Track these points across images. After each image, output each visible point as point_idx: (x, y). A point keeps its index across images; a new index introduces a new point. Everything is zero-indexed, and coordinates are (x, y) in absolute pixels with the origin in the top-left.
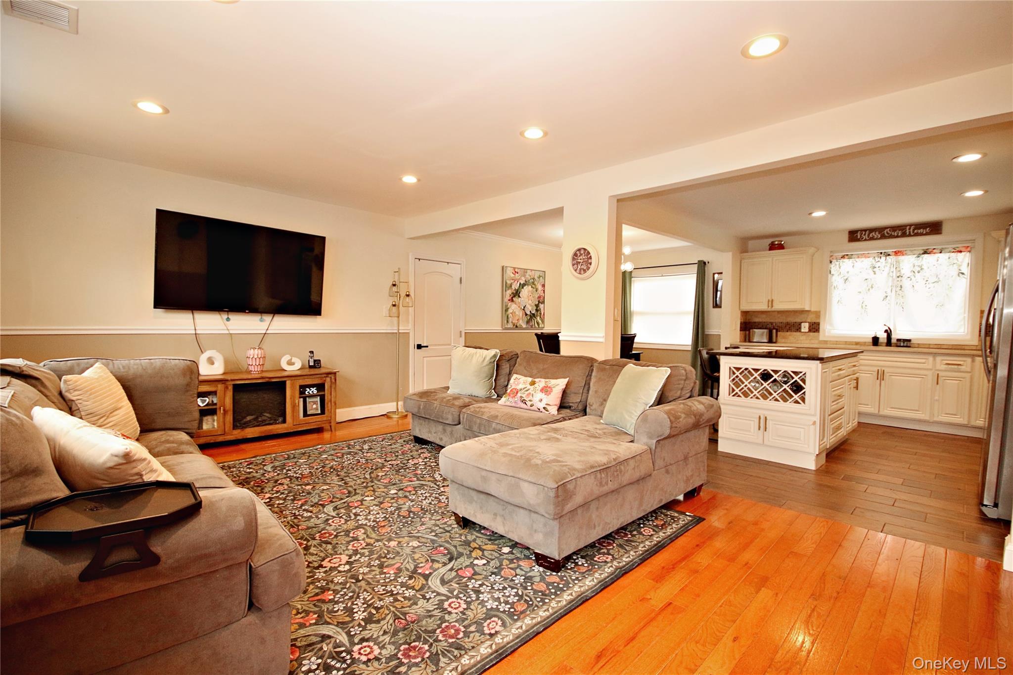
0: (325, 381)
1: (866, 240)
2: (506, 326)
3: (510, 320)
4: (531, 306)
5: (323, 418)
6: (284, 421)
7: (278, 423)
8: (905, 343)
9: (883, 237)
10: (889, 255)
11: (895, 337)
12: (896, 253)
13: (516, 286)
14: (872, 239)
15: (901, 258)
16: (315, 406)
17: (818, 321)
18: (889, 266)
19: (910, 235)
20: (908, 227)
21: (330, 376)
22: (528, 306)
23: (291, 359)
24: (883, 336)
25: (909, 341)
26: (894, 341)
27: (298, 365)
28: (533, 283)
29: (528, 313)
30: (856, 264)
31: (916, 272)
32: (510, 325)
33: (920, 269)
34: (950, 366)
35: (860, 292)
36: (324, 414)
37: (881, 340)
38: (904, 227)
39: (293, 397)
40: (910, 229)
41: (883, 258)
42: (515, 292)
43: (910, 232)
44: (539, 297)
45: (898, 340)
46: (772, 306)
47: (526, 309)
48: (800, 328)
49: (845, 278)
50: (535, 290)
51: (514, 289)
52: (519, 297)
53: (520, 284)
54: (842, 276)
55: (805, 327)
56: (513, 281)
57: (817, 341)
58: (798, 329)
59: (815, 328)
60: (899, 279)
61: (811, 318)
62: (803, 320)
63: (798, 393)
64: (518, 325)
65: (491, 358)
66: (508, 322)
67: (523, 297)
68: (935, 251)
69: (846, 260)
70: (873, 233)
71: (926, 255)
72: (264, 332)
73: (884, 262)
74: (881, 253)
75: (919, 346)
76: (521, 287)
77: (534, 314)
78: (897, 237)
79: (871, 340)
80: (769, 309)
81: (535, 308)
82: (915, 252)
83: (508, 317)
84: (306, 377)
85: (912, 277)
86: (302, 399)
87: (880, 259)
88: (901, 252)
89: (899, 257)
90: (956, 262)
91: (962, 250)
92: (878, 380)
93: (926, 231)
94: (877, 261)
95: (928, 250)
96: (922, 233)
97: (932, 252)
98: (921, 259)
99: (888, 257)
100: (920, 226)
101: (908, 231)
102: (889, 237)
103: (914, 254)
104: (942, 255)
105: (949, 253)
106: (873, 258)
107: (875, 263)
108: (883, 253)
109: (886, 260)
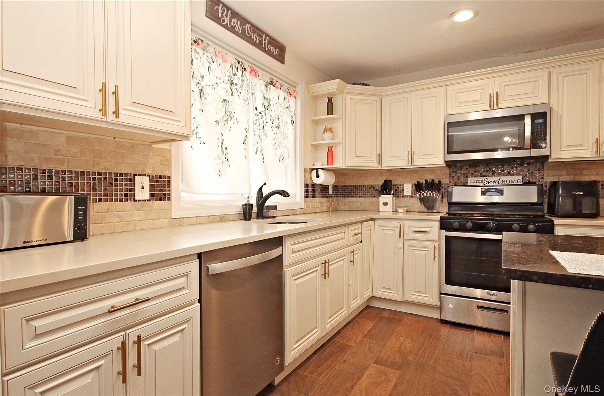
1: (226, 27)
9: (243, 35)
12: (251, 71)
17: (167, 174)
18: (245, 87)
20: (264, 36)
31: (266, 107)
35: (218, 122)
38: (261, 34)
40: (265, 40)
41: (240, 72)
48: (132, 190)
55: (143, 188)
57: (165, 221)
58: (128, 194)
59: (161, 189)
61: (154, 167)
70: (236, 22)
71: (272, 88)
79: (242, 210)
82: (264, 78)
87: (237, 71)
88: (255, 71)
89: (254, 77)
90: (288, 106)
91: (292, 94)
92: (325, 278)
93: (276, 52)
94: (234, 73)
95: (273, 80)
96: (273, 53)
97: (276, 84)
98: (269, 90)
99: (244, 72)
100: (273, 42)
101: (263, 42)
102: (249, 40)
103: (264, 81)
104: (281, 92)
105: (285, 92)
106: (231, 65)
107: (232, 75)
108: (240, 63)
109: (242, 76)
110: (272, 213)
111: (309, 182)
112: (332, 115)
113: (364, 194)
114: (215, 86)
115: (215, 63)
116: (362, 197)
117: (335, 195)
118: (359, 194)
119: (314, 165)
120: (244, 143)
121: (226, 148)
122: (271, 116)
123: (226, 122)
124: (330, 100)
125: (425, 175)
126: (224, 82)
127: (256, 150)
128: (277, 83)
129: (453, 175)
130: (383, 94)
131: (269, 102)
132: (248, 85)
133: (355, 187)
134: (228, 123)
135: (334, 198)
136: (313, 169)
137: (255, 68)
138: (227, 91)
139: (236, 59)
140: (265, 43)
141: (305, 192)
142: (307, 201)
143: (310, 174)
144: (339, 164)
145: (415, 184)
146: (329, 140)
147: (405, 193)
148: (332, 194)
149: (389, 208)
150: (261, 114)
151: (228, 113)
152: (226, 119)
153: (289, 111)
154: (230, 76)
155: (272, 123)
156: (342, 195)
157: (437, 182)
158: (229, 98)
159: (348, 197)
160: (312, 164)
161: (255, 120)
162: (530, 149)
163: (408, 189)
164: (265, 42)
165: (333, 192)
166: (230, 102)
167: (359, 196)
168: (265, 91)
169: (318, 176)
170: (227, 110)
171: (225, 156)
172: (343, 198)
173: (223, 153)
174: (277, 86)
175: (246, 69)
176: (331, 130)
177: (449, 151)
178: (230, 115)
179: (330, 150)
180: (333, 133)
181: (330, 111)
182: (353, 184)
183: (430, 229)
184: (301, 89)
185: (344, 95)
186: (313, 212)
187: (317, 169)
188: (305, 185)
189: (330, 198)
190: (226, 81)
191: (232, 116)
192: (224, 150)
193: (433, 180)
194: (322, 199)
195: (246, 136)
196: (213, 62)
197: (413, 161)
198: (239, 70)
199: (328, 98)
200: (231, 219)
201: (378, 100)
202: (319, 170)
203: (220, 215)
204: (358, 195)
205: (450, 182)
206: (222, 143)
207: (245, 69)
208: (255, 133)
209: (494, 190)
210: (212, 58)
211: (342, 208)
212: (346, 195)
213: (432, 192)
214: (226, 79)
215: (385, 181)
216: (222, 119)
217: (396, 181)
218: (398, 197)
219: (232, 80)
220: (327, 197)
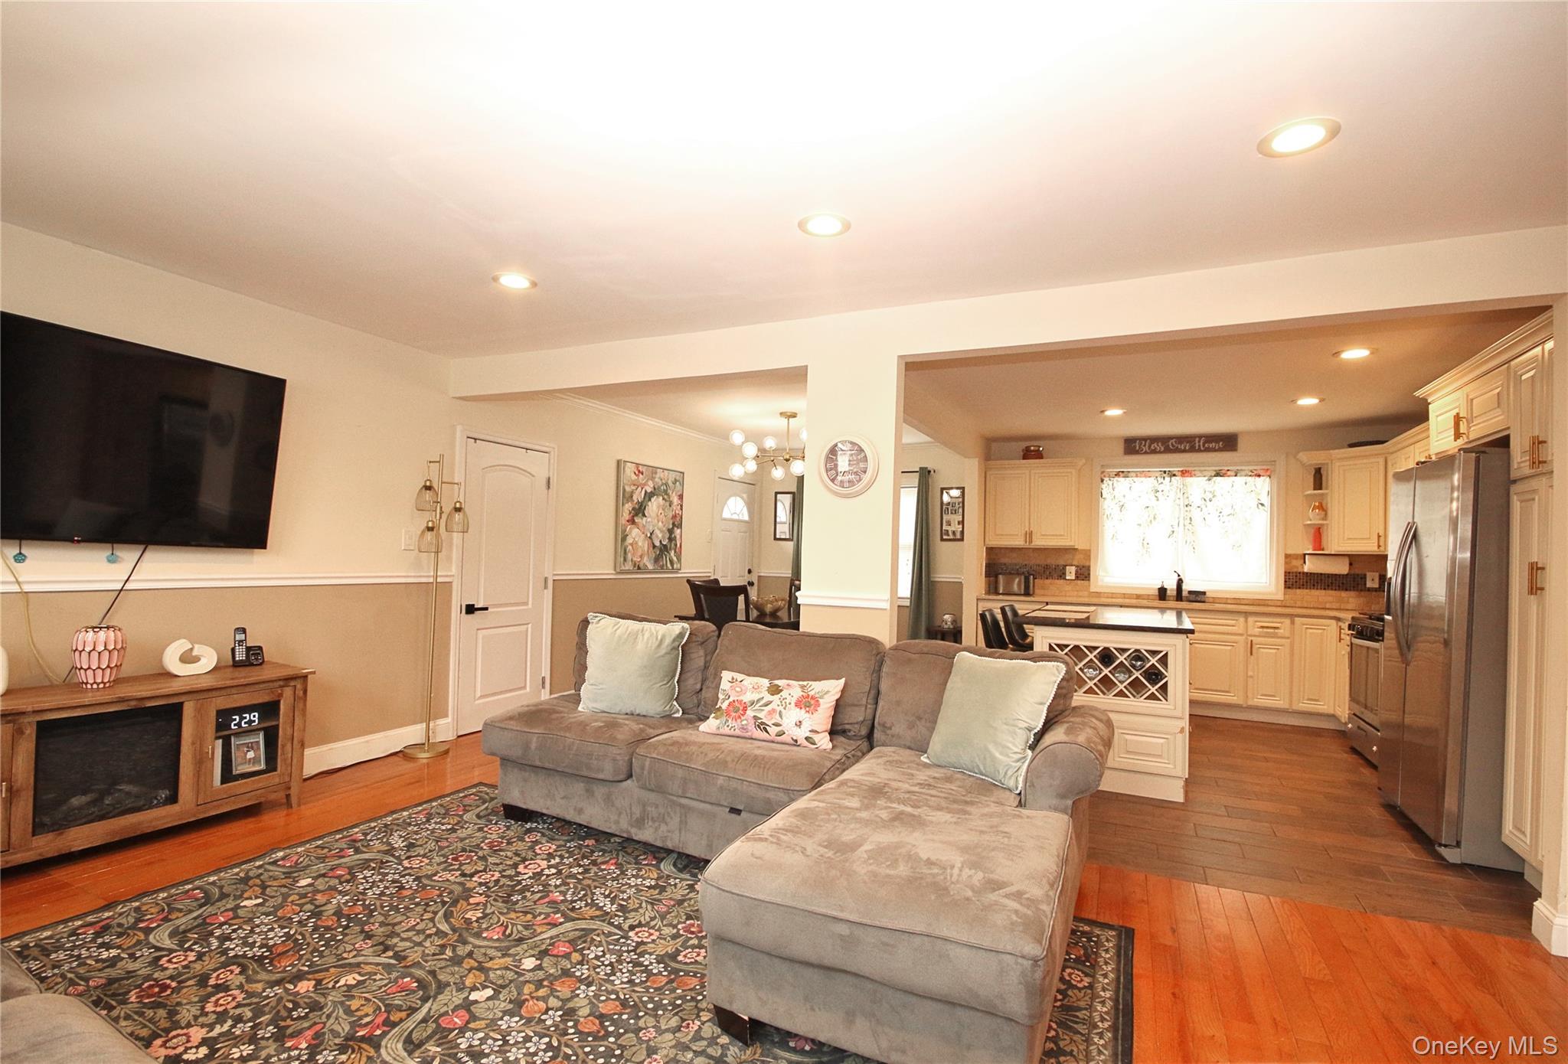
0: (281, 695)
1: (1146, 453)
2: (623, 568)
3: (629, 556)
4: (662, 531)
5: (273, 778)
6: (173, 799)
7: (157, 806)
8: (1198, 596)
9: (1168, 450)
10: (1174, 475)
11: (1186, 587)
12: (1184, 473)
13: (639, 496)
14: (1154, 452)
15: (1189, 480)
16: (251, 755)
17: (1087, 564)
18: (1174, 490)
19: (1199, 451)
20: (1197, 439)
21: (292, 683)
22: (657, 532)
23: (191, 649)
24: (1171, 585)
25: (1204, 593)
26: (1185, 594)
27: (208, 660)
28: (666, 492)
29: (657, 544)
30: (1134, 485)
31: (1207, 499)
32: (629, 566)
33: (1211, 496)
34: (1265, 630)
35: (1140, 525)
36: (275, 770)
37: (1169, 593)
38: (1193, 439)
39: (199, 740)
40: (1199, 442)
41: (1167, 479)
42: (637, 506)
43: (1199, 446)
44: (674, 517)
45: (1190, 592)
46: (1031, 542)
47: (654, 536)
48: (1064, 574)
49: (1121, 504)
50: (668, 504)
51: (636, 501)
52: (644, 515)
53: (646, 491)
54: (1117, 501)
55: (1071, 573)
56: (634, 488)
57: (1086, 593)
58: (1062, 576)
59: (1084, 574)
60: (1188, 508)
61: (1078, 559)
62: (1069, 562)
63: (1156, 684)
64: (641, 566)
65: (674, 640)
66: (625, 560)
67: (650, 517)
68: (1229, 473)
69: (1121, 479)
70: (1155, 445)
71: (1219, 479)
72: (119, 586)
73: (1169, 484)
74: (1165, 472)
75: (1215, 600)
76: (647, 499)
77: (665, 546)
78: (1184, 451)
79: (1157, 593)
80: (1027, 545)
81: (667, 535)
82: (1206, 473)
83: (625, 550)
84: (234, 691)
85: (1203, 507)
86: (220, 741)
87: (1164, 479)
88: (1189, 472)
89: (1188, 478)
90: (1253, 488)
91: (1261, 474)
93: (1220, 445)
94: (1159, 482)
95: (1222, 471)
96: (1217, 447)
97: (1226, 473)
98: (1213, 482)
99: (1173, 478)
100: (1214, 438)
101: (1197, 444)
102: (1176, 451)
103: (1205, 476)
104: (1237, 478)
105: (1245, 476)
106: (1155, 478)
108: (1167, 472)
109: (1170, 482)
112: (1321, 489)
114: (1138, 498)
120: (1169, 537)
124: (1318, 472)
126: (1148, 493)
130: (1390, 450)
131: (1213, 494)
137: (1187, 469)
138: (1151, 499)
139: (1162, 471)
141: (1284, 581)
142: (1294, 593)
143: (1295, 561)
146: (1317, 519)
152: (1150, 520)
153: (1256, 493)
154: (1155, 486)
155: (1220, 513)
158: (1154, 503)
166: (1155, 507)
168: (1206, 486)
169: (1304, 563)
170: (1150, 514)
173: (1144, 548)
175: (1176, 475)
176: (1320, 508)
178: (1154, 516)
179: (1318, 533)
180: (1324, 511)
181: (1318, 485)
184: (1279, 464)
185: (1333, 462)
186: (1311, 607)
188: (1284, 573)
189: (1370, 593)
190: (1150, 491)
192: (1145, 545)
194: (1341, 592)
195: (1173, 531)
199: (1316, 469)
201: (1381, 461)
206: (1144, 540)
219: (1157, 489)
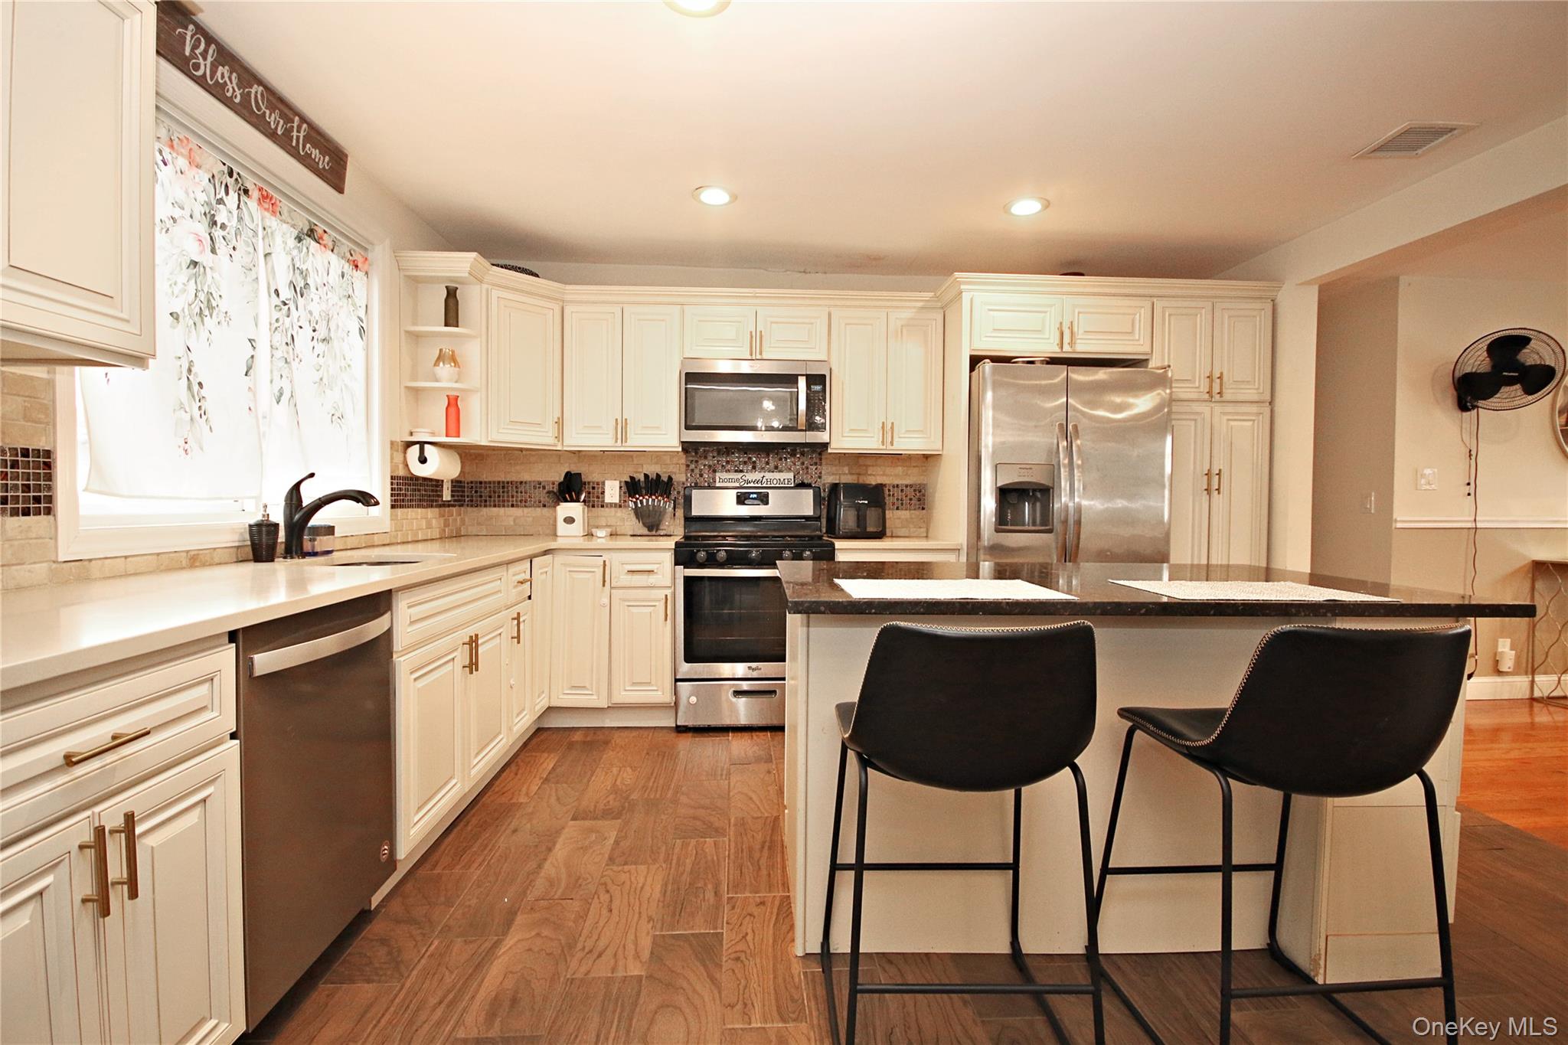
1: (200, 80)
9: (248, 110)
12: (264, 199)
14: (217, 91)
15: (273, 222)
17: (41, 445)
19: (294, 153)
20: (296, 121)
31: (298, 289)
33: (302, 283)
38: (290, 114)
40: (300, 130)
41: (233, 197)
43: (301, 141)
59: (25, 483)
68: (325, 239)
70: (223, 71)
71: (312, 246)
73: (233, 213)
74: (231, 172)
78: (272, 135)
82: (295, 220)
85: (293, 308)
87: (227, 193)
88: (271, 199)
89: (267, 214)
90: (351, 292)
91: (359, 265)
92: (471, 672)
93: (324, 162)
94: (218, 197)
95: (315, 228)
96: (318, 163)
97: (321, 238)
98: (305, 249)
99: (244, 198)
100: (317, 136)
101: (295, 134)
102: (258, 123)
103: (293, 226)
104: (333, 258)
105: (342, 258)
106: (210, 176)
107: (214, 202)
108: (235, 176)
109: (238, 207)
110: (322, 543)
111: (401, 472)
112: (457, 326)
113: (521, 501)
114: (169, 223)
115: (170, 166)
116: (517, 506)
117: (455, 501)
118: (511, 499)
119: (411, 434)
120: (246, 375)
121: (200, 384)
122: (311, 313)
123: (197, 319)
124: (451, 294)
125: (644, 466)
126: (191, 217)
127: (277, 394)
128: (325, 237)
129: (693, 466)
130: (568, 297)
131: (305, 279)
132: (255, 233)
133: (504, 485)
134: (202, 321)
135: (454, 509)
136: (409, 444)
137: (272, 191)
138: (200, 241)
139: (224, 164)
140: (298, 138)
141: (392, 495)
142: (397, 516)
143: (402, 455)
144: (474, 434)
145: (626, 482)
146: (450, 380)
147: (608, 499)
148: (449, 499)
149: (577, 528)
150: (287, 307)
151: (202, 296)
152: (198, 310)
153: (354, 305)
154: (208, 204)
155: (314, 331)
156: (472, 501)
157: (665, 478)
158: (206, 258)
159: (485, 506)
160: (408, 432)
161: (274, 321)
162: (806, 431)
163: (612, 492)
164: (299, 135)
165: (452, 496)
166: (208, 269)
167: (510, 504)
168: (295, 252)
169: (423, 460)
170: (199, 288)
171: (199, 404)
172: (475, 509)
173: (193, 396)
174: (324, 242)
175: (250, 193)
176: (453, 359)
177: (688, 423)
178: (209, 301)
179: (453, 405)
180: (459, 367)
181: (451, 317)
182: (497, 479)
183: (658, 565)
184: (380, 255)
185: (485, 286)
186: (410, 540)
187: (422, 444)
188: (392, 478)
189: (447, 509)
190: (197, 215)
191: (214, 304)
192: (195, 388)
193: (658, 476)
194: (429, 510)
195: (252, 357)
196: (165, 164)
197: (624, 439)
198: (231, 191)
199: (447, 287)
200: (217, 560)
201: (556, 308)
202: (426, 446)
203: (188, 552)
204: (508, 501)
205: (687, 480)
206: (190, 371)
207: (246, 192)
208: (274, 352)
209: (755, 496)
210: (160, 152)
211: (473, 530)
212: (481, 501)
213: (657, 498)
214: (199, 210)
215: (568, 475)
216: (186, 310)
217: (591, 474)
218: (593, 506)
219: (214, 215)
220: (440, 506)
